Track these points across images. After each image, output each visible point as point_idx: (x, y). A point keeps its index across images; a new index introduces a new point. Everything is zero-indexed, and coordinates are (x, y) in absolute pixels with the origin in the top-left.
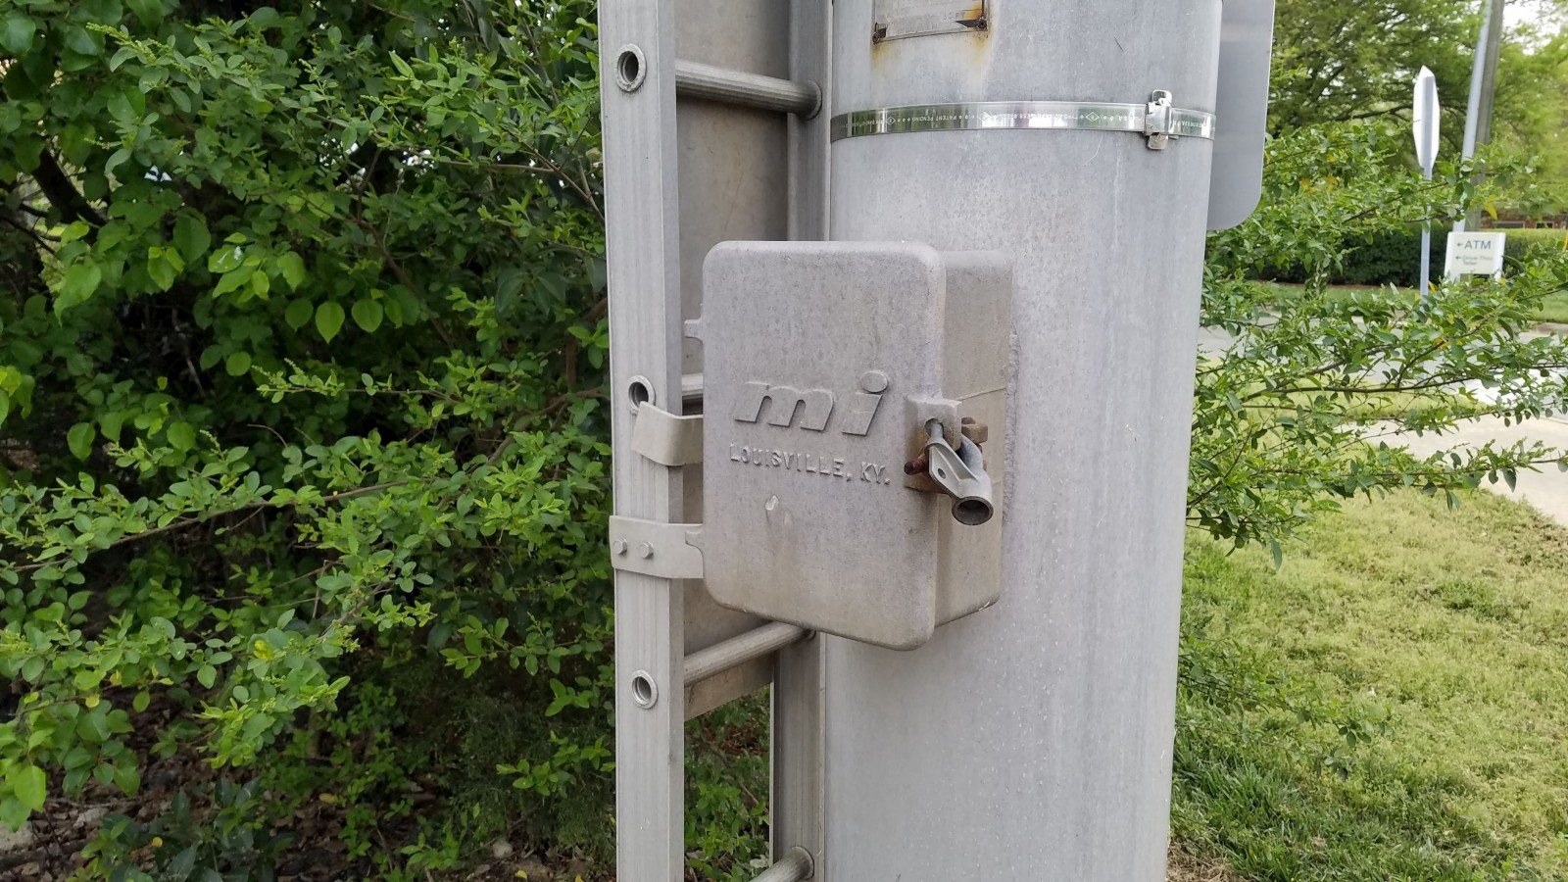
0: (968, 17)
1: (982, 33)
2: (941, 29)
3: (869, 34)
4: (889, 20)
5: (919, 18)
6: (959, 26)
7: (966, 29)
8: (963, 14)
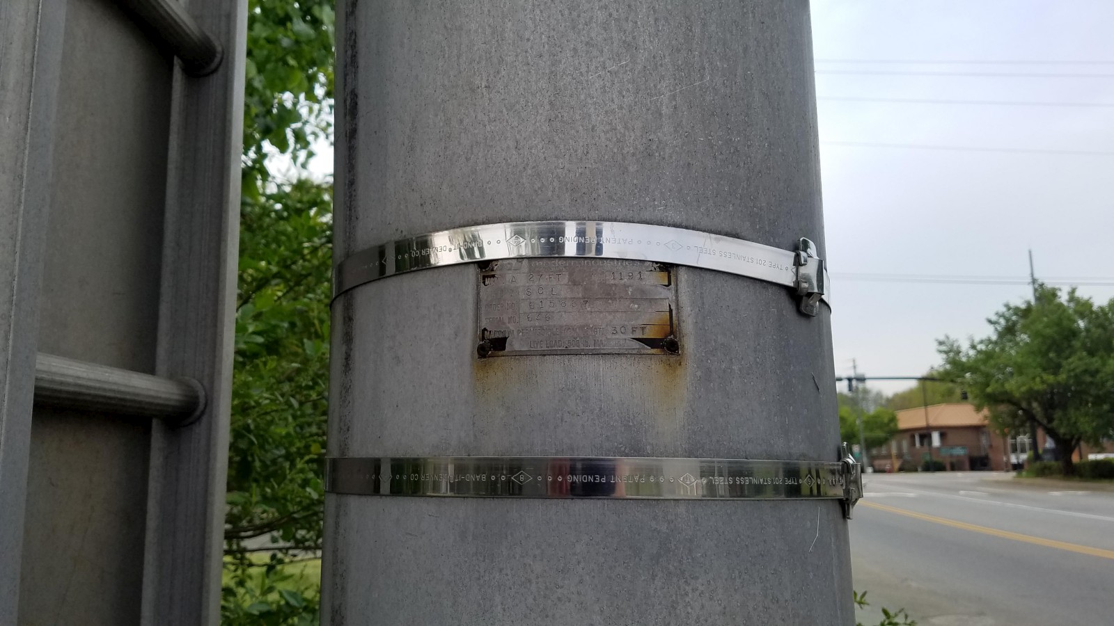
0: (649, 334)
1: (673, 359)
2: (607, 349)
3: (468, 343)
4: (511, 327)
5: (568, 328)
6: (637, 345)
7: (649, 350)
8: (643, 329)
